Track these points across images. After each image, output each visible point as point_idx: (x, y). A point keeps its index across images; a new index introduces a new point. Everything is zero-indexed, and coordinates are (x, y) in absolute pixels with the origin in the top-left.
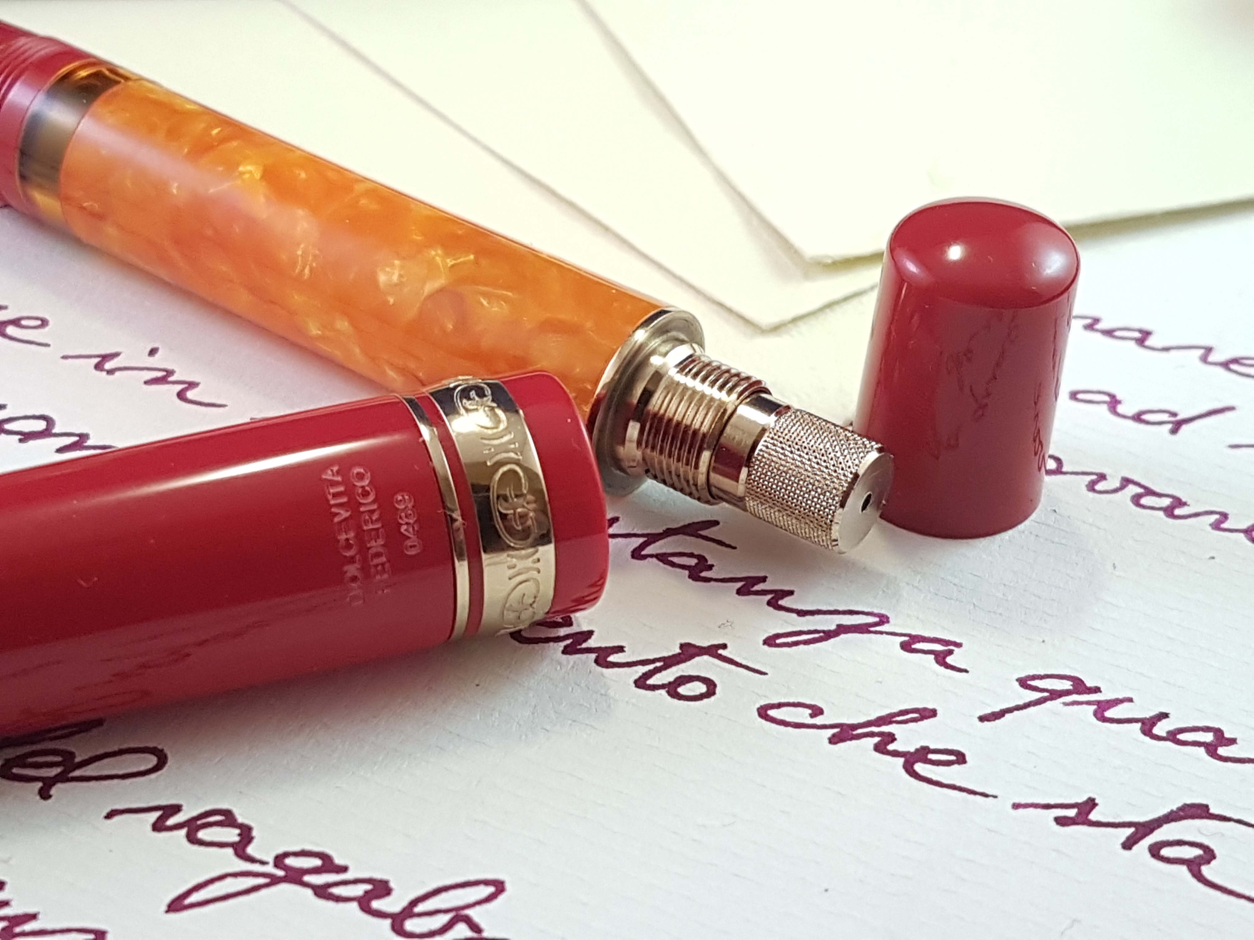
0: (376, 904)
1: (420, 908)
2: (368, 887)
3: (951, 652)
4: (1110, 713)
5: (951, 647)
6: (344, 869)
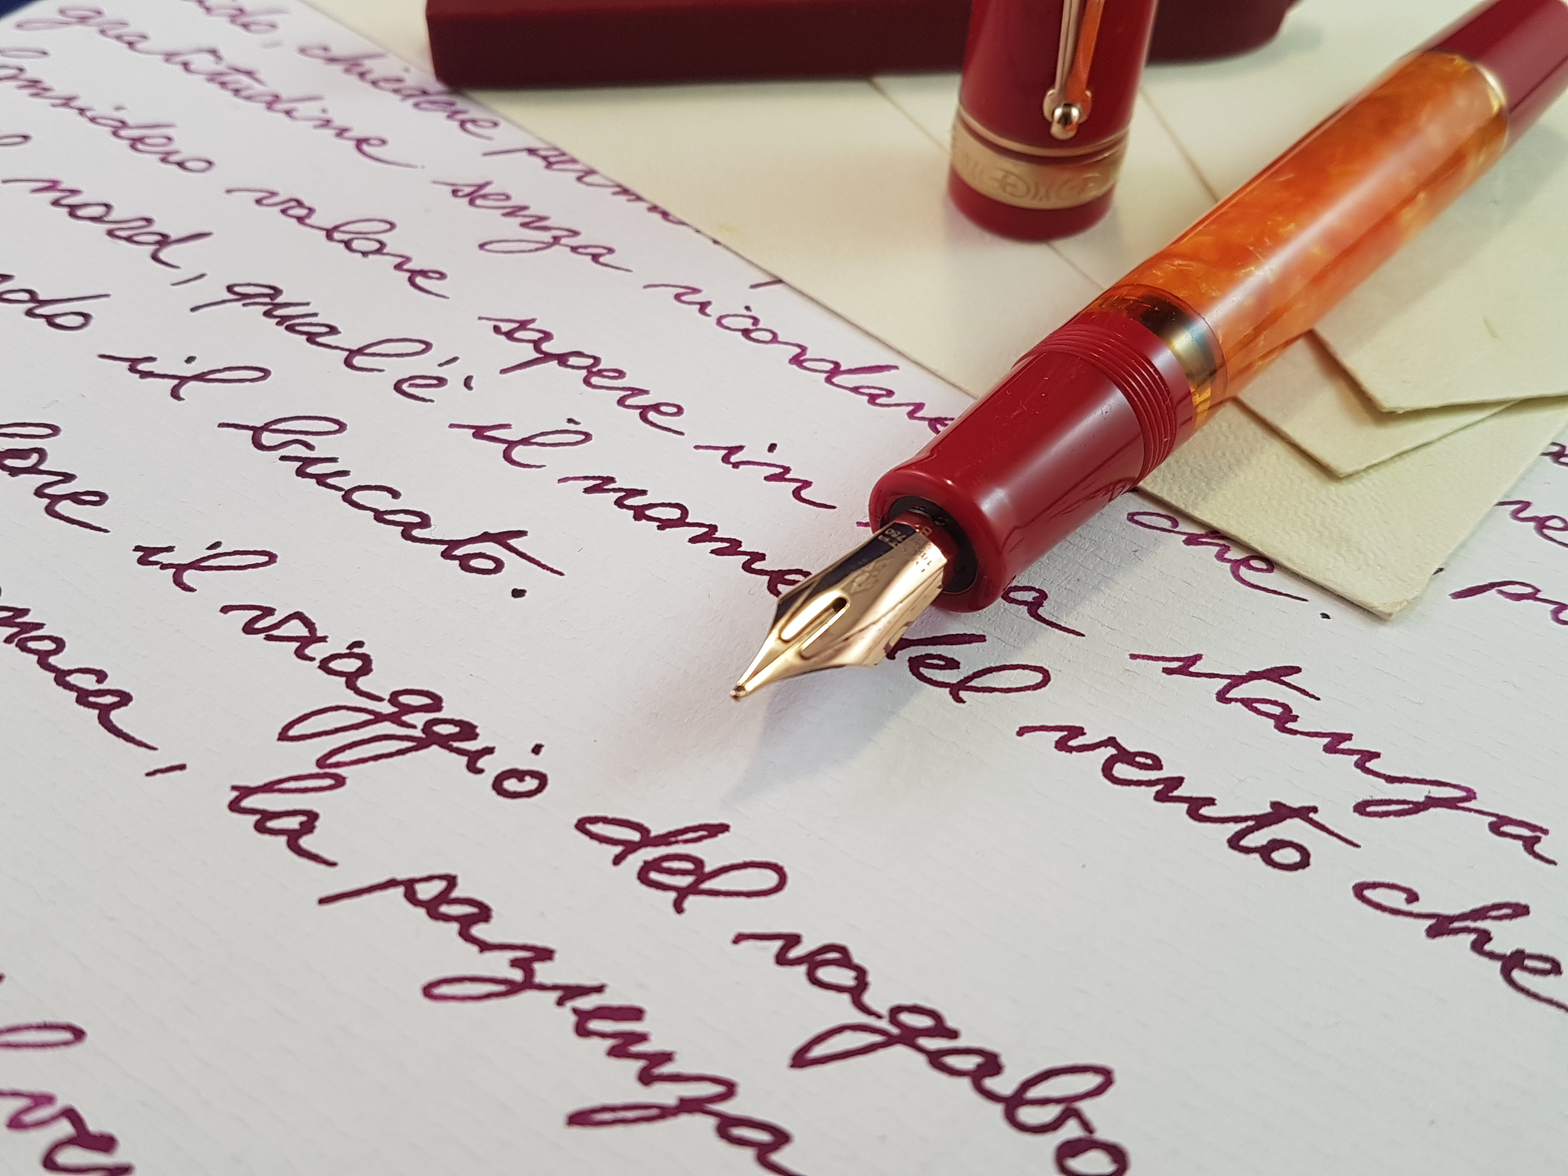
2: (980, 1060)
3: (1537, 839)
5: (1537, 834)
6: (955, 1034)
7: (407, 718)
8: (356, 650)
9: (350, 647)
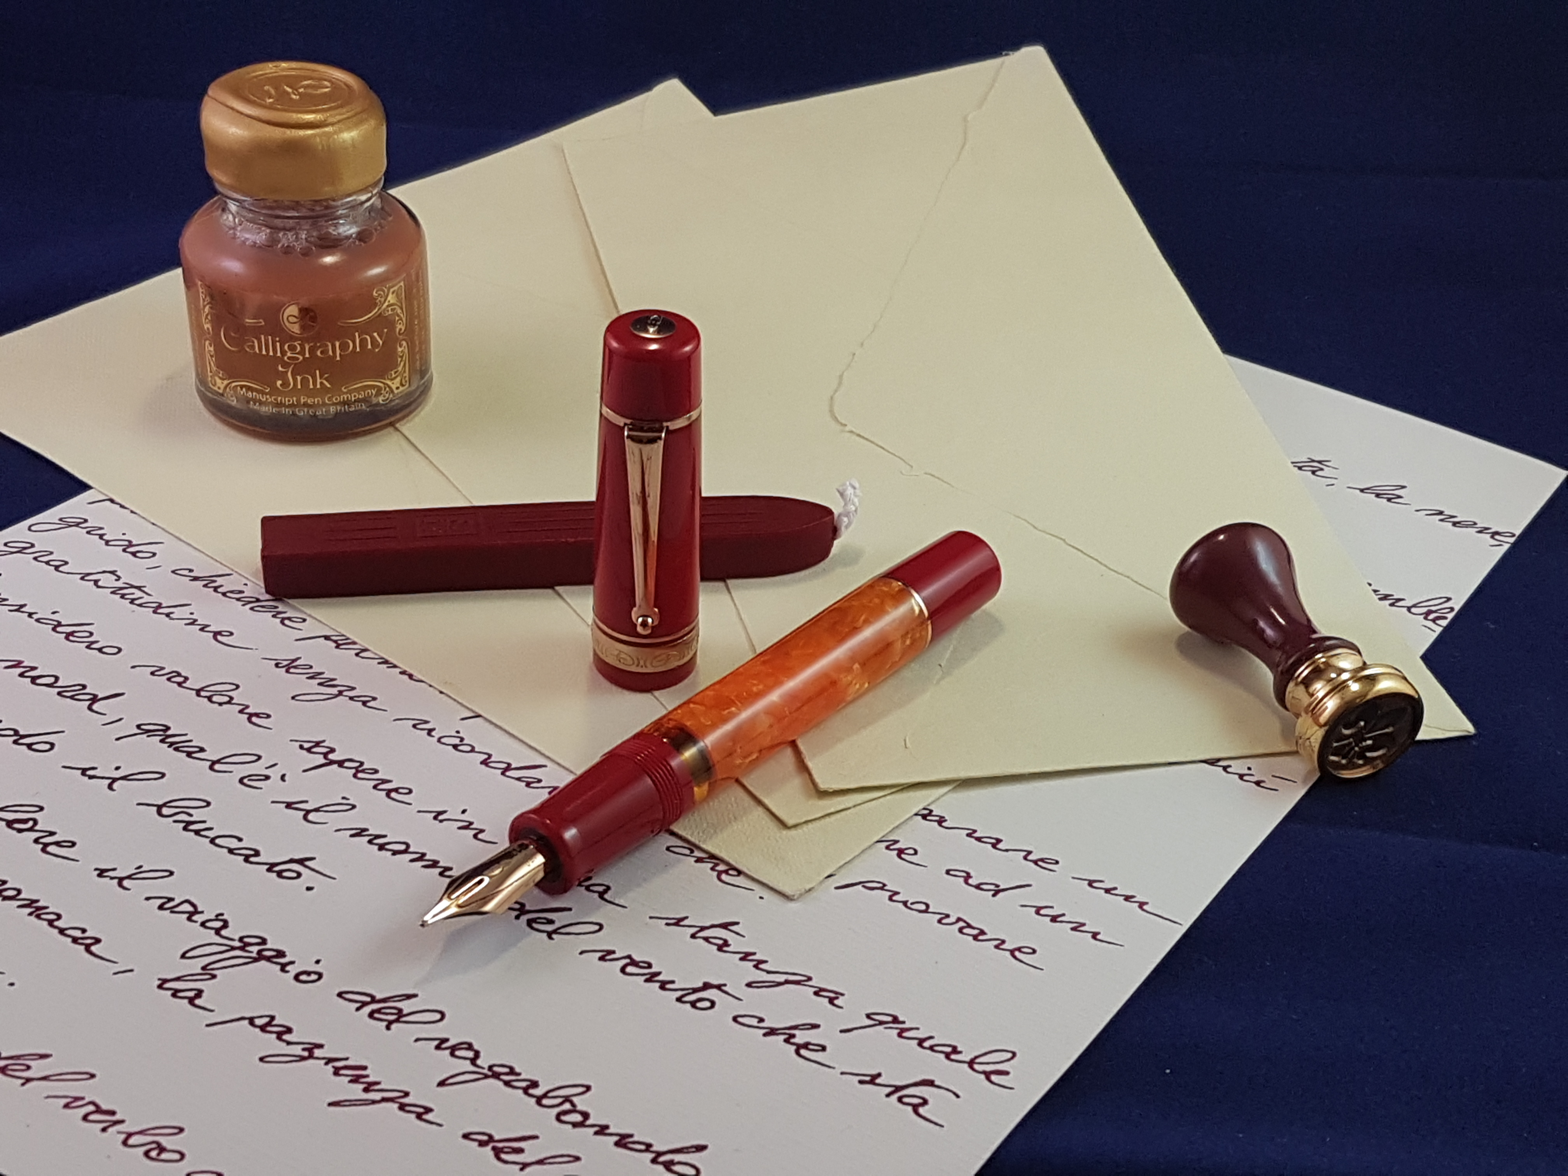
0: (531, 1091)
1: (551, 1094)
2: (528, 1083)
3: (837, 998)
4: (905, 1034)
5: (838, 996)
6: (519, 1074)
7: (249, 948)
8: (220, 917)
9: (217, 916)
